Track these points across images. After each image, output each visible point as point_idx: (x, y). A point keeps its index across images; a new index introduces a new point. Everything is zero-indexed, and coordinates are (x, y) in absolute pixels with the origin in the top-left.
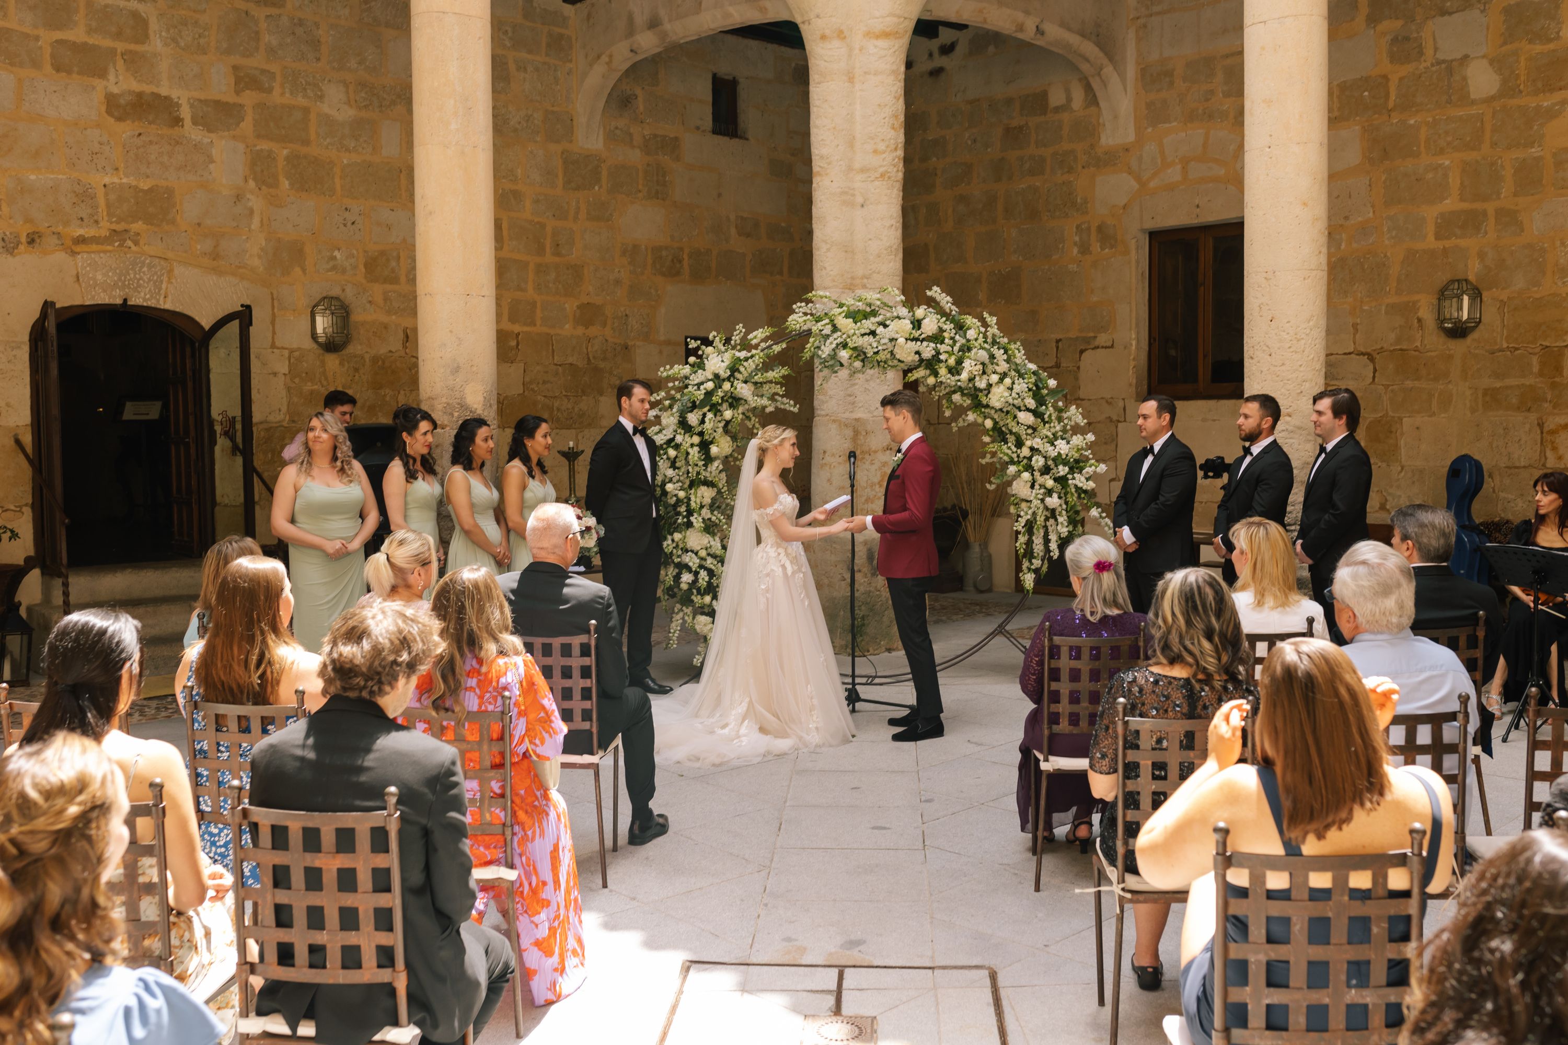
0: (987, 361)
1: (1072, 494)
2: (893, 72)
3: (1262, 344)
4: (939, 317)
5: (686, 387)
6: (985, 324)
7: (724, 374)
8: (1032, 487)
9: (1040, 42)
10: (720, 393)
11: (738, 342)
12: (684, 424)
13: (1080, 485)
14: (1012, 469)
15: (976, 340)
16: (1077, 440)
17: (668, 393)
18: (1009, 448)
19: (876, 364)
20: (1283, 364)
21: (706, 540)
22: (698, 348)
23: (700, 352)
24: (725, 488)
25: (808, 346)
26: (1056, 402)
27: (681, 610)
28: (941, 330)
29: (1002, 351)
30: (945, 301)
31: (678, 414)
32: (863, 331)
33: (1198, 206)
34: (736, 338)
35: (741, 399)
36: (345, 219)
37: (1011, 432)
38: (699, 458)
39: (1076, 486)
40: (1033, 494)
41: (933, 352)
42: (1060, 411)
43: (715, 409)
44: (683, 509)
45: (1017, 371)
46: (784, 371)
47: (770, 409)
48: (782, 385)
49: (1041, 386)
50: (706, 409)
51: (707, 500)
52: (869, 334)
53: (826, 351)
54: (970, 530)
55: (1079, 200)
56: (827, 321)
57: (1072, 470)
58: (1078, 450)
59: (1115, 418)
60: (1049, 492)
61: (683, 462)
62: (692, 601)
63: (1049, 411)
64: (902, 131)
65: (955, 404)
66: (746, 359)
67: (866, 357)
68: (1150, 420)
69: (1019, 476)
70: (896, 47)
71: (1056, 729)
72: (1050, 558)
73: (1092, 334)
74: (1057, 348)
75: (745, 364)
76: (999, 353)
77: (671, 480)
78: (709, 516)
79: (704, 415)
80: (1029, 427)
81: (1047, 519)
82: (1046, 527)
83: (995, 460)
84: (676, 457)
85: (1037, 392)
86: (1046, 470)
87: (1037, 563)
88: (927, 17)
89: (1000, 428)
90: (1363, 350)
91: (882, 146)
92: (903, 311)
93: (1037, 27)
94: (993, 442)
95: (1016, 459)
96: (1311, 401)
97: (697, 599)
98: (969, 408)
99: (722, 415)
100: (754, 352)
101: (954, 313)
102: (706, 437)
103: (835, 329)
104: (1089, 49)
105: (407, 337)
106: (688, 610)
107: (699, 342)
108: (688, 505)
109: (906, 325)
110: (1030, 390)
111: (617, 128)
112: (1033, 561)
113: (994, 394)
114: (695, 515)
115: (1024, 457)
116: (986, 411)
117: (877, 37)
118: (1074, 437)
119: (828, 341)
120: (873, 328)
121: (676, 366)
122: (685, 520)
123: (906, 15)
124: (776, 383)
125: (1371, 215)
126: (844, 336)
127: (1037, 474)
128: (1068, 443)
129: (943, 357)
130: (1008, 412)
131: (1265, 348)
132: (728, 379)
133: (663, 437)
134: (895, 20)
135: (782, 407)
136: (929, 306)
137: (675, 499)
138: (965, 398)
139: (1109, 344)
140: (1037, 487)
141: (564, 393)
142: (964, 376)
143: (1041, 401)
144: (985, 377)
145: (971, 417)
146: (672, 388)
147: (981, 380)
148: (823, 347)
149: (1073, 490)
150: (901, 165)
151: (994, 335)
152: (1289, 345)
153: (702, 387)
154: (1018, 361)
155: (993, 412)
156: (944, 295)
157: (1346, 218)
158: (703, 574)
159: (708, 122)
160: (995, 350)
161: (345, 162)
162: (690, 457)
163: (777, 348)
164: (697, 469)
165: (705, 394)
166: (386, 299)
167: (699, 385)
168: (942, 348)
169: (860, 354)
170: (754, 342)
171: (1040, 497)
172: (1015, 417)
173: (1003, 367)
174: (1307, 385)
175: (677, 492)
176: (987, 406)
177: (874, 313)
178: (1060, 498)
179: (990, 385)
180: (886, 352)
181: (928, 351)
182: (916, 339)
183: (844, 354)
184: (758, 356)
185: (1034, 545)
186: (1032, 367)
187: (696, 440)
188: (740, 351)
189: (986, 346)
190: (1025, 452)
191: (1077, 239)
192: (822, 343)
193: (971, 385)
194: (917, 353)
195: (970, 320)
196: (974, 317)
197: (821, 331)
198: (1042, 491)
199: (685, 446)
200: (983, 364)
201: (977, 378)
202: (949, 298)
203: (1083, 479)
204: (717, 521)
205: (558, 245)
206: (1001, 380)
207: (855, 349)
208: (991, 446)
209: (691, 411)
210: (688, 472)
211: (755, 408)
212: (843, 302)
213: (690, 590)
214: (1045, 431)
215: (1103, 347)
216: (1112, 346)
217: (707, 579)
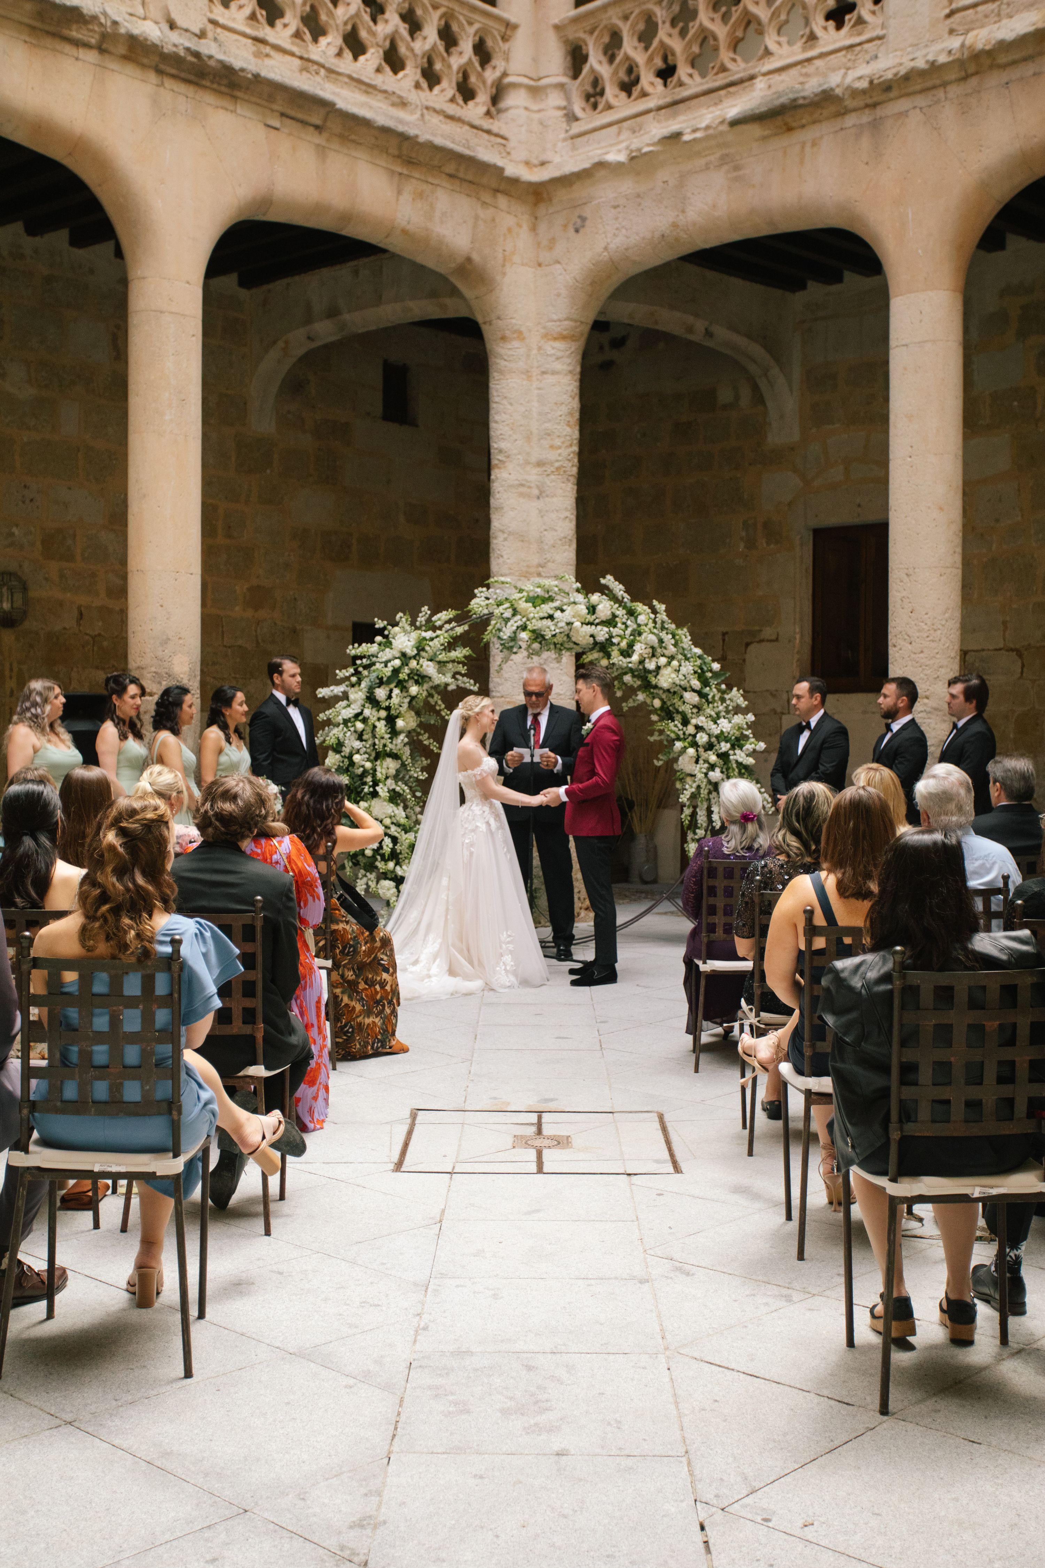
0: (656, 644)
1: (734, 770)
2: (570, 372)
3: (903, 633)
4: (612, 603)
5: (374, 664)
6: (655, 611)
7: (411, 652)
8: (697, 762)
9: (708, 343)
10: (406, 670)
11: (424, 623)
12: (372, 700)
13: (740, 760)
14: (678, 745)
15: (646, 625)
16: (738, 719)
17: (356, 670)
18: (676, 726)
19: (552, 646)
20: (922, 652)
21: (390, 809)
22: (385, 628)
23: (386, 632)
24: (409, 760)
25: (490, 628)
26: (719, 684)
27: (365, 876)
28: (614, 616)
29: (670, 636)
30: (618, 589)
31: (366, 690)
32: (542, 615)
33: (859, 506)
34: (421, 619)
35: (426, 676)
36: (23, 496)
37: (678, 712)
38: (386, 733)
39: (737, 761)
40: (698, 768)
41: (607, 636)
42: (723, 692)
43: (402, 685)
44: (369, 779)
45: (685, 656)
46: (466, 651)
47: (452, 687)
48: (464, 664)
49: (705, 669)
50: (392, 686)
51: (392, 772)
52: (547, 618)
53: (507, 633)
54: (636, 821)
55: (746, 497)
56: (507, 605)
57: (733, 747)
58: (739, 728)
59: (779, 710)
60: (712, 767)
61: (370, 734)
62: (376, 867)
63: (712, 692)
64: (578, 427)
65: (625, 684)
66: (432, 639)
67: (545, 639)
68: (803, 700)
69: (685, 751)
70: (573, 349)
71: (713, 936)
72: (713, 828)
73: (757, 628)
74: (724, 640)
75: (431, 643)
76: (667, 638)
77: (358, 752)
78: (393, 786)
79: (391, 691)
80: (695, 706)
81: (710, 793)
82: (709, 800)
83: (662, 737)
84: (363, 730)
85: (701, 675)
86: (709, 747)
87: (700, 833)
88: (602, 319)
89: (668, 708)
90: (1012, 646)
91: (558, 442)
92: (580, 598)
93: (706, 329)
94: (660, 721)
95: (682, 736)
96: (947, 685)
97: (380, 865)
98: (640, 688)
99: (407, 691)
100: (438, 632)
101: (625, 600)
102: (393, 712)
103: (515, 612)
104: (756, 350)
105: (81, 614)
106: (372, 876)
107: (385, 622)
108: (374, 775)
109: (582, 609)
110: (695, 672)
111: (289, 412)
112: (697, 831)
113: (662, 676)
114: (381, 785)
115: (690, 735)
116: (655, 691)
117: (555, 339)
118: (736, 716)
119: (509, 624)
120: (551, 612)
121: (364, 645)
122: (371, 789)
123: (582, 320)
124: (459, 663)
125: (1019, 518)
126: (524, 619)
127: (701, 750)
128: (730, 722)
129: (615, 640)
130: (675, 693)
131: (906, 637)
132: (414, 657)
133: (352, 711)
134: (572, 324)
135: (463, 685)
136: (603, 593)
137: (361, 769)
138: (635, 679)
139: (774, 637)
140: (701, 762)
141: (233, 675)
142: (635, 658)
143: (705, 683)
144: (654, 659)
145: (641, 697)
146: (361, 665)
147: (650, 662)
148: (504, 629)
149: (734, 766)
150: (576, 460)
151: (663, 622)
152: (926, 635)
153: (389, 665)
154: (686, 646)
155: (661, 692)
156: (617, 583)
157: (997, 521)
158: (388, 841)
159: (379, 409)
160: (663, 635)
161: (25, 439)
162: (377, 730)
163: (460, 630)
164: (383, 741)
165: (393, 671)
166: (62, 576)
167: (386, 664)
168: (615, 631)
169: (538, 636)
170: (438, 624)
171: (705, 771)
172: (682, 697)
173: (672, 650)
174: (943, 671)
175: (364, 763)
176: (656, 687)
177: (551, 599)
178: (722, 772)
179: (658, 668)
180: (563, 635)
181: (602, 633)
182: (590, 624)
183: (524, 635)
184: (443, 637)
185: (698, 817)
186: (698, 651)
187: (383, 714)
188: (425, 631)
189: (655, 631)
190: (691, 729)
191: (744, 534)
192: (503, 625)
193: (641, 667)
194: (592, 636)
195: (640, 607)
196: (645, 604)
197: (502, 614)
198: (706, 765)
199: (373, 720)
200: (653, 648)
201: (647, 661)
202: (621, 587)
203: (743, 755)
204: (401, 792)
205: (229, 527)
206: (669, 663)
207: (533, 631)
208: (659, 724)
209: (379, 687)
210: (374, 744)
211: (438, 686)
212: (523, 588)
213: (374, 856)
214: (709, 711)
215: (768, 641)
216: (777, 640)
217: (391, 845)
